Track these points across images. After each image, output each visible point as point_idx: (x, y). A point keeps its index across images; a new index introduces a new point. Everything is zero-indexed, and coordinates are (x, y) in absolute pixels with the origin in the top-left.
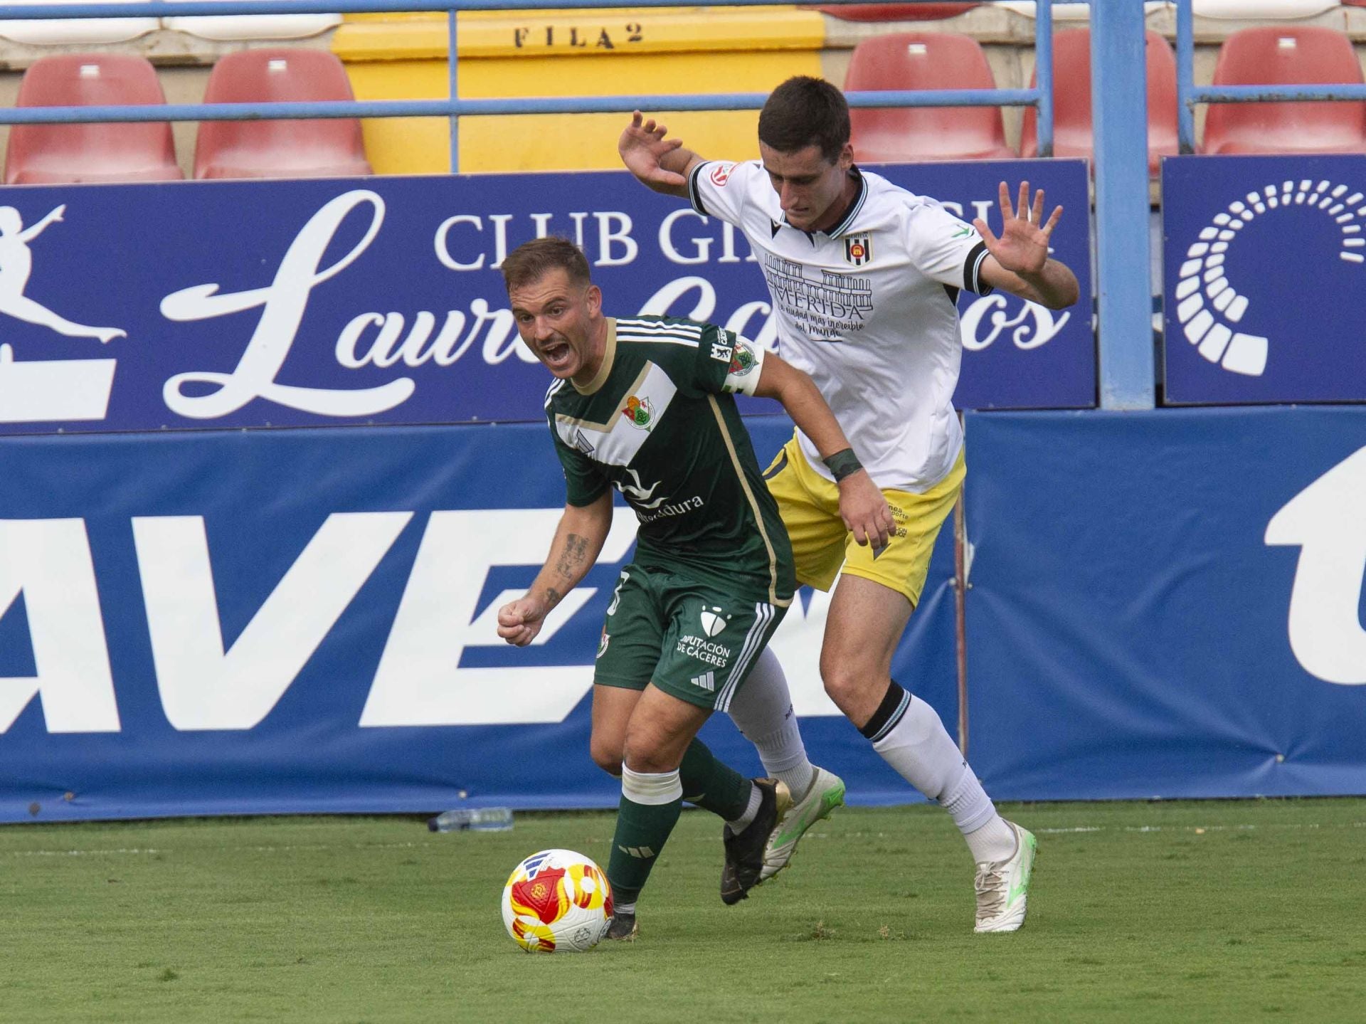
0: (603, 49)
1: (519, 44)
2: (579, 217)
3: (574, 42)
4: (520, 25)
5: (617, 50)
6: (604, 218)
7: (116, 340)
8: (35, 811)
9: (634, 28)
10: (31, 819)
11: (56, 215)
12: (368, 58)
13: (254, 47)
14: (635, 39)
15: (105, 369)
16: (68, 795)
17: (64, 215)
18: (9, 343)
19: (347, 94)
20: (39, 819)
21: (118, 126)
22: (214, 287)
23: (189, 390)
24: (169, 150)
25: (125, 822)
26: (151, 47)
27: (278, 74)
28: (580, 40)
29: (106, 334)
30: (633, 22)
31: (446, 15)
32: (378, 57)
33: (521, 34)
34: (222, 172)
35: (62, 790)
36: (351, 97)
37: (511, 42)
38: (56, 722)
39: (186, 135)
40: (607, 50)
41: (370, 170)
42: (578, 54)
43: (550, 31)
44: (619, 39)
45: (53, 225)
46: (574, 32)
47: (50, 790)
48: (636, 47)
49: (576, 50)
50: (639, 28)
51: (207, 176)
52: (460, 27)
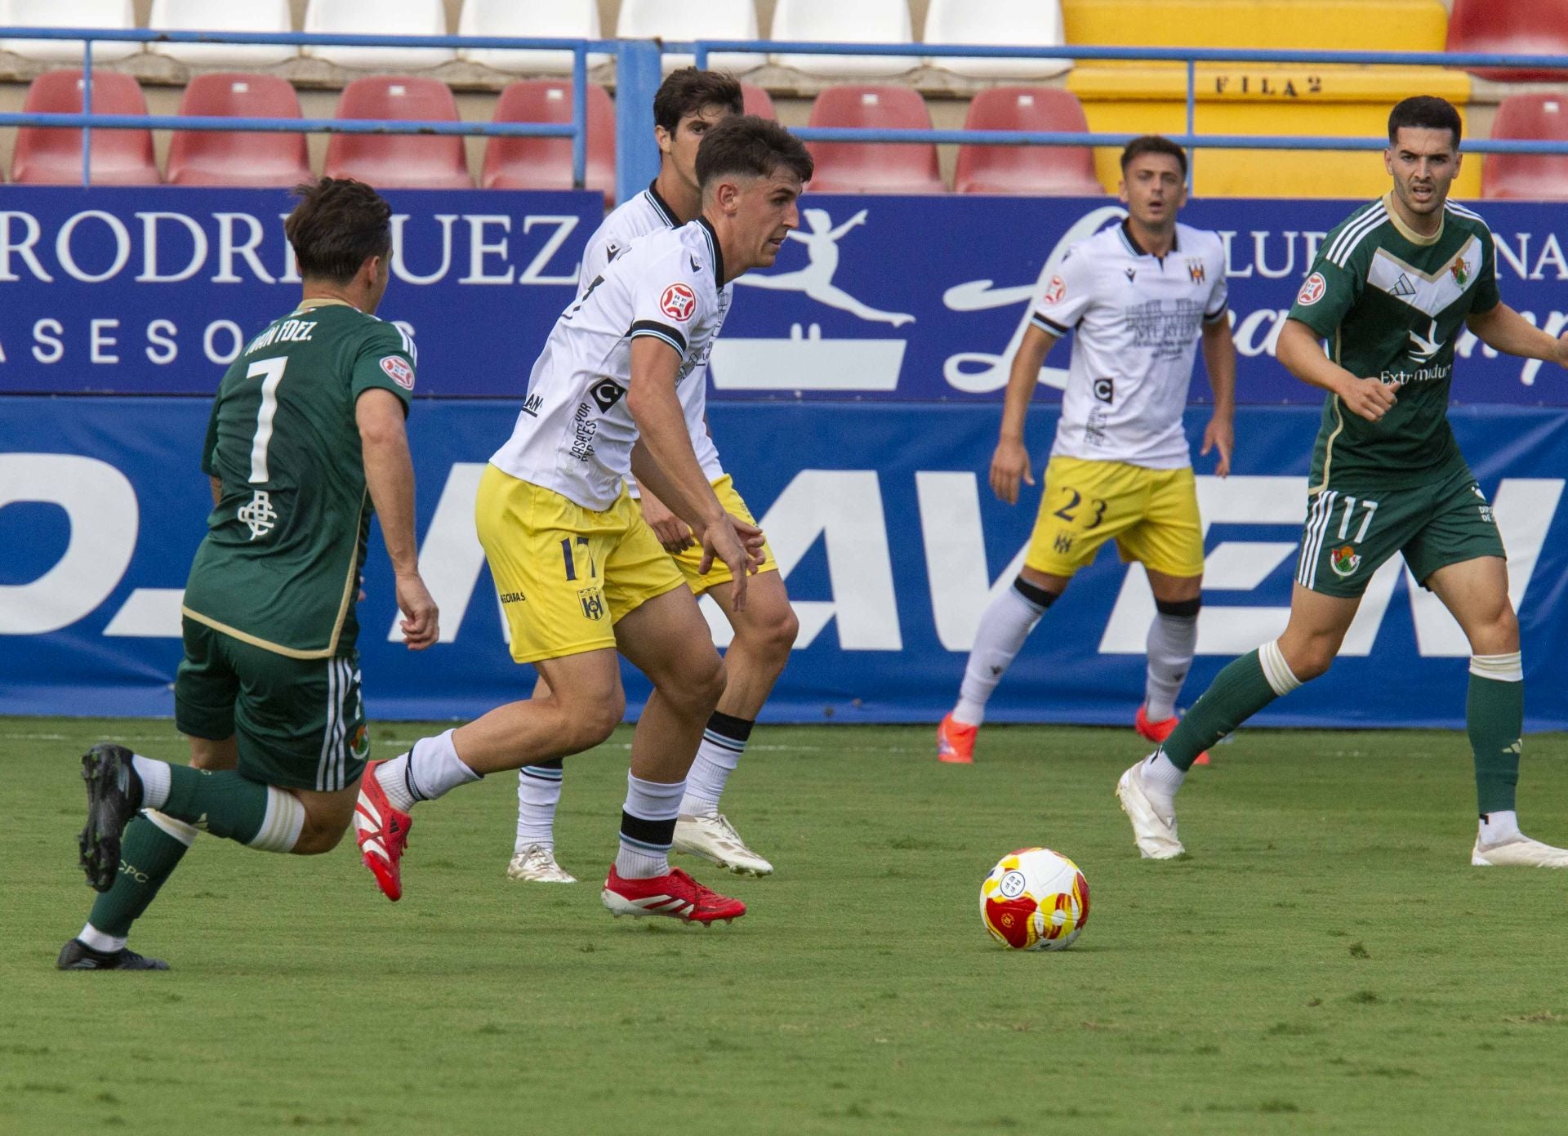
0: (1288, 97)
1: (1219, 89)
2: (1291, 236)
3: (1265, 90)
4: (1221, 75)
5: (1301, 97)
6: (1311, 237)
7: (906, 325)
8: (829, 714)
9: (1314, 80)
10: (824, 720)
11: (860, 218)
12: (1096, 96)
13: (1002, 85)
14: (1316, 89)
15: (897, 348)
16: (857, 702)
17: (867, 218)
18: (817, 322)
19: (1081, 125)
20: (834, 720)
21: (891, 146)
22: (988, 283)
23: (967, 368)
24: (934, 169)
25: (904, 725)
26: (916, 81)
27: (1026, 108)
28: (1270, 88)
29: (898, 319)
30: (1314, 75)
31: (1184, 65)
32: (1103, 96)
33: (1222, 82)
34: (982, 188)
35: (854, 697)
36: (1085, 129)
37: (1213, 88)
38: (850, 640)
39: (948, 155)
40: (1291, 98)
41: (1103, 190)
42: (1267, 100)
43: (1245, 81)
44: (1303, 89)
45: (857, 227)
46: (1265, 82)
47: (844, 696)
48: (1315, 96)
49: (1266, 97)
50: (1318, 81)
51: (969, 189)
52: (1198, 75)
